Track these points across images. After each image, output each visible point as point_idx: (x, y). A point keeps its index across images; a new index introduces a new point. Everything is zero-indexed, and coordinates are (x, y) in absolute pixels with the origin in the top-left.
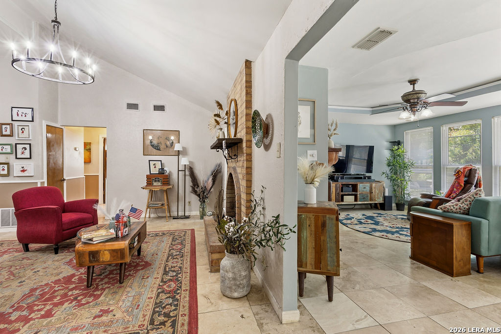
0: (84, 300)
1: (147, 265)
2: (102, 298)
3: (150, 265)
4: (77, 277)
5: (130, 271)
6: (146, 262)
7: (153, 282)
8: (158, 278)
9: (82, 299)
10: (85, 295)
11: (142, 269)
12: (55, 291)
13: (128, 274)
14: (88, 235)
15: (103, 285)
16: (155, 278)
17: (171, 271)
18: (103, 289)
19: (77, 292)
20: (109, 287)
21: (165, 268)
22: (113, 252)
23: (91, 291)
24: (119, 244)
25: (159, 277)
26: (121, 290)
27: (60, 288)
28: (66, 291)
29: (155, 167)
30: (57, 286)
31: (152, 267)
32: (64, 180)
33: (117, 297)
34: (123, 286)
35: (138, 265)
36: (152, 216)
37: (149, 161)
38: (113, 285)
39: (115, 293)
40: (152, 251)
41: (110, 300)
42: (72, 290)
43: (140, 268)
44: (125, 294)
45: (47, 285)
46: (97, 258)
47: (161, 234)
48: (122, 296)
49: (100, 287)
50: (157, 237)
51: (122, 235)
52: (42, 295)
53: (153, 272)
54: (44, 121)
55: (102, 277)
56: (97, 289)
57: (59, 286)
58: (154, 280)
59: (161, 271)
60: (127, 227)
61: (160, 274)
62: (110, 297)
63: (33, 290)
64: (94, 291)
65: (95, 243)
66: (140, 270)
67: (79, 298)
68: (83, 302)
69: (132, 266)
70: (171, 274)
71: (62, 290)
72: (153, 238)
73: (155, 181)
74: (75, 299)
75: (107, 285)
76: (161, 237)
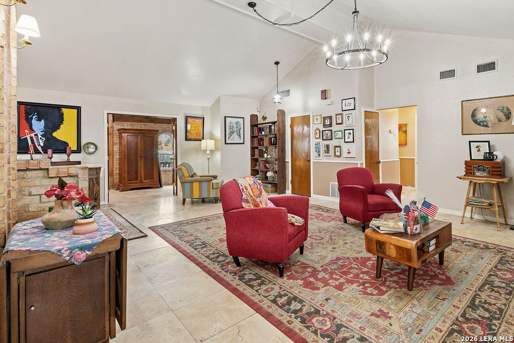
0: (369, 289)
1: (448, 282)
2: (385, 296)
3: (453, 284)
4: (371, 262)
5: (425, 280)
6: (448, 278)
7: (449, 310)
8: (458, 308)
9: (368, 287)
10: (372, 285)
11: (440, 284)
12: (352, 268)
13: (420, 283)
14: (376, 222)
15: (391, 283)
16: (454, 306)
17: (483, 307)
18: (390, 287)
19: (367, 277)
20: (396, 288)
21: (474, 300)
22: (399, 249)
23: (378, 283)
24: (406, 242)
25: (461, 306)
26: (407, 299)
27: (356, 266)
28: (359, 272)
29: (479, 150)
30: (354, 263)
31: (454, 288)
32: (379, 162)
33: (401, 304)
34: (410, 295)
35: (435, 276)
36: (476, 217)
37: (470, 142)
38: (401, 287)
39: (400, 298)
40: (461, 266)
41: (392, 303)
42: (363, 273)
43: (438, 282)
44: (409, 306)
45: (348, 258)
46: (383, 250)
47: (482, 246)
48: (406, 306)
49: (388, 283)
50: (474, 249)
51: (411, 232)
52: (343, 266)
53: (453, 295)
54: (362, 108)
55: (393, 273)
56: (384, 284)
57: (355, 264)
58: (452, 307)
59: (466, 300)
60: (418, 224)
61: (464, 304)
62: (393, 299)
63: (338, 259)
64: (381, 285)
65: (381, 232)
66: (436, 284)
67: (366, 285)
68: (369, 291)
69: (429, 275)
70: (480, 311)
71: (357, 269)
72: (468, 247)
73: (479, 170)
74: (363, 284)
75: (394, 285)
76: (481, 251)
